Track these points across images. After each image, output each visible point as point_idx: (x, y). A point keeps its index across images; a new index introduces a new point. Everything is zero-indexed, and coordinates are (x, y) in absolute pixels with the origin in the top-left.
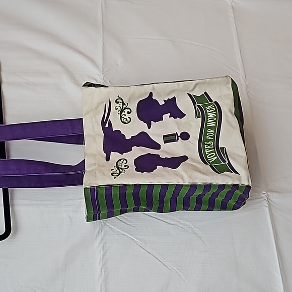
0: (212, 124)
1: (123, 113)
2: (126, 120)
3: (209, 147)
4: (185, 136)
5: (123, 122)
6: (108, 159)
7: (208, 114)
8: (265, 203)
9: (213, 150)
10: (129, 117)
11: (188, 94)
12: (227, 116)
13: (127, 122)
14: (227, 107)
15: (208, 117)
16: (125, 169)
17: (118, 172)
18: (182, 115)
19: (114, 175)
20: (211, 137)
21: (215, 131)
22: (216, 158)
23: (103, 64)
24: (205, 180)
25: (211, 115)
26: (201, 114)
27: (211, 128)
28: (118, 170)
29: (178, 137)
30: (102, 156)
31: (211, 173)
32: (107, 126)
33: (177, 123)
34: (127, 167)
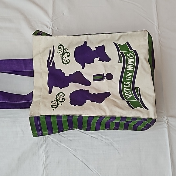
0: (130, 68)
1: (64, 56)
2: (66, 61)
3: (127, 87)
4: (110, 77)
5: (63, 63)
6: (50, 92)
8: (166, 125)
9: (130, 89)
10: (68, 59)
11: (114, 43)
12: (142, 62)
13: (66, 63)
14: (143, 55)
16: (62, 101)
17: (56, 104)
18: (108, 59)
19: (53, 107)
20: (129, 78)
21: (132, 74)
22: (132, 95)
23: (53, 14)
24: (122, 113)
25: (131, 61)
26: (123, 59)
27: (130, 71)
28: (57, 102)
29: (104, 77)
30: (45, 89)
31: (127, 108)
32: (51, 65)
33: (104, 66)
34: (64, 100)
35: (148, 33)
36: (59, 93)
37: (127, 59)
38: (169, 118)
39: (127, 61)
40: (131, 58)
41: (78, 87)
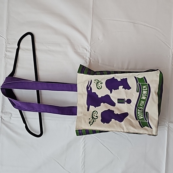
0: (144, 98)
2: (100, 87)
3: (140, 111)
4: (129, 101)
5: (97, 88)
6: (88, 110)
7: (143, 91)
9: (142, 113)
10: (101, 86)
12: (153, 95)
13: (99, 88)
14: (154, 88)
15: (143, 93)
16: (96, 119)
17: (92, 121)
18: (129, 88)
19: (90, 123)
20: (142, 105)
21: (145, 103)
22: (143, 117)
23: (91, 40)
25: (145, 92)
27: (143, 100)
28: (92, 120)
29: (125, 101)
30: (85, 107)
32: (89, 90)
33: (126, 93)
34: (97, 117)
35: (160, 71)
36: (94, 111)
37: (142, 90)
38: (169, 123)
39: (142, 92)
40: (145, 90)
41: (106, 107)
